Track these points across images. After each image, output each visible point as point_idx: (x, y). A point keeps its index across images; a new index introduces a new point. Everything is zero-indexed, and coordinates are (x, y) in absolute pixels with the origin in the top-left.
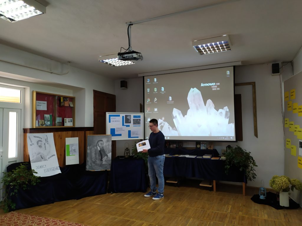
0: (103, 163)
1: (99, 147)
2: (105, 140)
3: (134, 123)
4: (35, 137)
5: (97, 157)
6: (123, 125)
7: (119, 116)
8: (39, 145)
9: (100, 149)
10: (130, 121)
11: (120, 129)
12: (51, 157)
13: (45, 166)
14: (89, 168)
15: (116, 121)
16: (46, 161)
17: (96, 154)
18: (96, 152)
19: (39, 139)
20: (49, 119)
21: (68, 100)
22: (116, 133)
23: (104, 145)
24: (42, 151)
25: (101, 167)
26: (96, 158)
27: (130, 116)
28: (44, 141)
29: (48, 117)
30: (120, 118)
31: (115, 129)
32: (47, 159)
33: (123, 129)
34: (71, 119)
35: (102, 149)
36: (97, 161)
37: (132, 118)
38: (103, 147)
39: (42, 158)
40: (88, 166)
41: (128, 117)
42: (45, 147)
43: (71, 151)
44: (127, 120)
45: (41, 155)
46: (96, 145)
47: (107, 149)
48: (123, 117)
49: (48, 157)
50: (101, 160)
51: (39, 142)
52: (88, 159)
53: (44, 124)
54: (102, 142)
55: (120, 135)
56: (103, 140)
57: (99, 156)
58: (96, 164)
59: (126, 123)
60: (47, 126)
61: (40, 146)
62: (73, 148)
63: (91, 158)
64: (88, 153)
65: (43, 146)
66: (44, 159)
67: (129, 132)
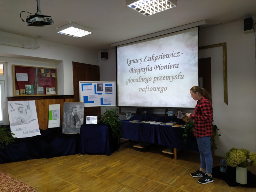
0: (76, 128)
1: (74, 113)
2: (78, 107)
3: (106, 91)
4: (16, 104)
5: (72, 121)
6: (95, 93)
7: (91, 84)
8: (20, 110)
9: (74, 114)
10: (102, 89)
11: (93, 97)
12: (31, 121)
13: (24, 129)
14: (64, 131)
15: (88, 89)
16: (26, 125)
17: (70, 119)
18: (70, 117)
19: (20, 106)
20: (30, 88)
21: (49, 72)
22: (89, 101)
23: (77, 111)
24: (22, 116)
25: (74, 131)
26: (71, 123)
27: (102, 84)
28: (25, 108)
29: (30, 87)
30: (92, 87)
31: (87, 96)
32: (28, 123)
33: (95, 97)
34: (53, 89)
35: (76, 115)
36: (71, 125)
37: (104, 87)
38: (77, 113)
39: (22, 122)
40: (63, 129)
41: (100, 86)
42: (26, 113)
43: (53, 116)
44: (99, 89)
45: (21, 120)
46: (71, 111)
47: (80, 115)
48: (95, 85)
49: (28, 121)
50: (75, 124)
51: (21, 109)
52: (64, 123)
53: (25, 93)
54: (76, 108)
55: (93, 102)
56: (77, 106)
57: (73, 121)
58: (71, 128)
59: (98, 91)
60: (28, 94)
61: (21, 112)
62: (55, 113)
63: (67, 123)
64: (64, 118)
65: (24, 112)
66: (24, 122)
67: (102, 99)
